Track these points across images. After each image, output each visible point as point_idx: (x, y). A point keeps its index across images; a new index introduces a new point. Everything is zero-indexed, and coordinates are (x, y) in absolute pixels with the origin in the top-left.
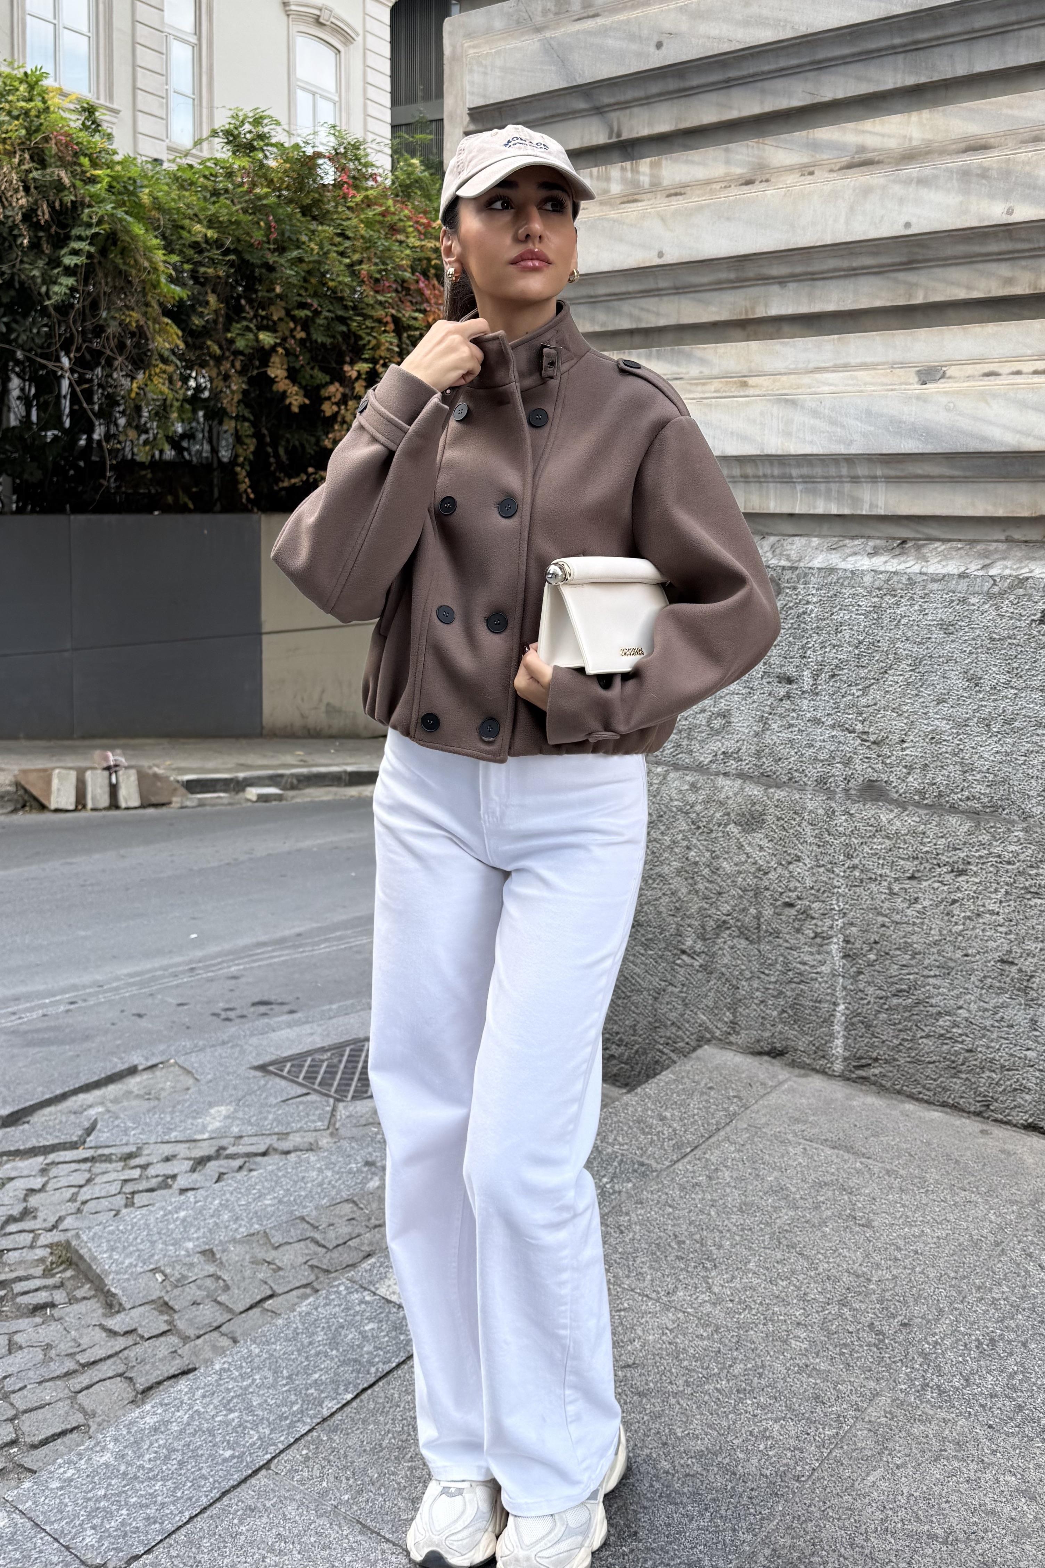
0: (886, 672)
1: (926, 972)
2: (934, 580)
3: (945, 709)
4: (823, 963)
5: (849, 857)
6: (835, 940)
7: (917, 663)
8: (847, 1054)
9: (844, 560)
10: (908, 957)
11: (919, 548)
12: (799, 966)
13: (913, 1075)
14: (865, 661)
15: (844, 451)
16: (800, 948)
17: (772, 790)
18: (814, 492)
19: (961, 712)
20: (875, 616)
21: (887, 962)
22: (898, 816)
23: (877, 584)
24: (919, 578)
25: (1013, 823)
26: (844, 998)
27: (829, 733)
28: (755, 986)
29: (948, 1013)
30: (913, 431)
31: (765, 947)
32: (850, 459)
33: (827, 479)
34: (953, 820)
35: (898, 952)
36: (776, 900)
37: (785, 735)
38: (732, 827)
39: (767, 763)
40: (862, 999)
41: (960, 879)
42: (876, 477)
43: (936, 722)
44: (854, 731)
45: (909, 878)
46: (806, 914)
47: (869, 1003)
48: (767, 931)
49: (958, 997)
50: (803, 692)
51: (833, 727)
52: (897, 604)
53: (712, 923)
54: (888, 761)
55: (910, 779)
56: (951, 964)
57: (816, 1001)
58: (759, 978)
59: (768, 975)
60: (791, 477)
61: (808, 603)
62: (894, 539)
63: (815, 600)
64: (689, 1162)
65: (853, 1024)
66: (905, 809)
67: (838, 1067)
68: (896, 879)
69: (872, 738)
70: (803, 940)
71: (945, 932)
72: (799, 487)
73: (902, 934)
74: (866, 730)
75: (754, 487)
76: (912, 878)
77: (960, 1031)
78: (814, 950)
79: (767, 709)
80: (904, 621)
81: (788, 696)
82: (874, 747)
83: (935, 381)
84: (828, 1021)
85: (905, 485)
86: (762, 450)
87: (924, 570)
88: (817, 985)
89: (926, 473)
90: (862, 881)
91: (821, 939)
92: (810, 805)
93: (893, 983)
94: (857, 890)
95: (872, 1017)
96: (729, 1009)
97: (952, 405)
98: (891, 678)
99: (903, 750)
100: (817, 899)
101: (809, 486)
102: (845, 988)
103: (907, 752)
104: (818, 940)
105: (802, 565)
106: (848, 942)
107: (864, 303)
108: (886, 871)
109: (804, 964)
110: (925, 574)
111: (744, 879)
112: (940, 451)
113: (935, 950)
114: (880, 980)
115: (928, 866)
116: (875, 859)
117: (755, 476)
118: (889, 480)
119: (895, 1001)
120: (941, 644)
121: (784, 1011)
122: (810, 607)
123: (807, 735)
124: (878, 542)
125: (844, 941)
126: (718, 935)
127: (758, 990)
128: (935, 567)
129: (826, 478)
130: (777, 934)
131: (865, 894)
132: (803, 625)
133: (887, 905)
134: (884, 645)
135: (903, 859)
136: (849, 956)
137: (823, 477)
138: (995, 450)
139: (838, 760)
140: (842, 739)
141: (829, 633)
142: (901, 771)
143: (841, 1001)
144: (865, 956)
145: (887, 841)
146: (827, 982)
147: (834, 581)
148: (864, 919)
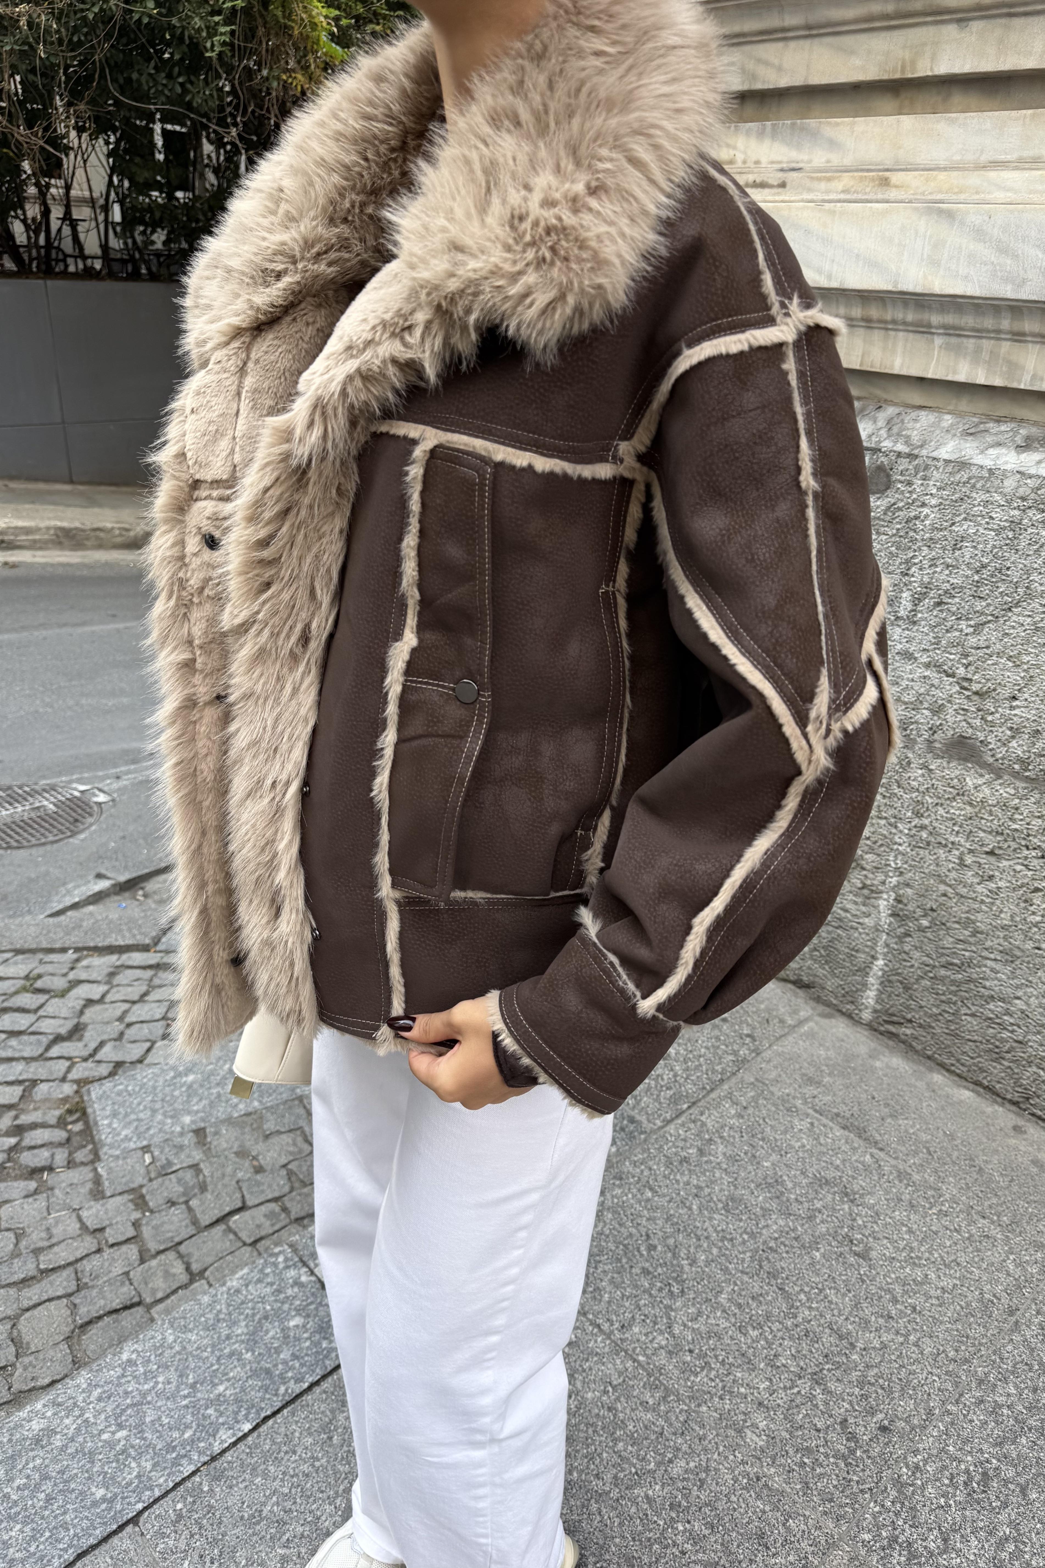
0: (1010, 609)
1: (985, 953)
4: (867, 915)
5: (918, 815)
6: (885, 896)
8: (879, 1007)
9: (982, 452)
10: (967, 933)
13: (948, 1046)
14: (986, 590)
15: (1010, 295)
18: (958, 351)
20: (1010, 534)
21: (942, 933)
22: (988, 783)
23: (1021, 492)
26: (885, 955)
27: (920, 672)
29: (1002, 1000)
32: (1015, 308)
33: (979, 333)
35: (957, 926)
40: (905, 960)
44: (953, 675)
45: (987, 853)
47: (912, 966)
49: (1018, 987)
50: (897, 615)
51: (928, 665)
54: (990, 718)
55: (1014, 744)
57: (853, 949)
60: (929, 326)
61: (924, 505)
63: (934, 502)
64: (683, 1125)
65: (890, 981)
66: (1000, 777)
67: (867, 1016)
68: (971, 851)
69: (975, 687)
71: (1018, 919)
72: (938, 341)
73: (965, 908)
74: (969, 676)
75: (877, 335)
76: (991, 853)
77: (1012, 1021)
78: (859, 900)
82: (974, 698)
84: (864, 970)
86: (896, 283)
88: (856, 935)
90: (928, 844)
91: (869, 891)
93: (943, 955)
94: (921, 852)
95: (913, 980)
98: (1014, 618)
99: (1012, 708)
100: (873, 848)
101: (954, 340)
102: (887, 945)
103: (1017, 712)
104: (866, 892)
105: (924, 452)
106: (900, 902)
108: (961, 839)
109: (848, 909)
113: (1002, 935)
114: (929, 948)
115: (1013, 845)
116: (950, 824)
117: (880, 321)
119: (942, 972)
121: (816, 950)
122: (926, 510)
124: (1034, 431)
125: (895, 899)
129: (978, 331)
131: (929, 858)
132: (911, 534)
133: (953, 874)
134: (1015, 575)
135: (984, 831)
136: (898, 915)
137: (974, 330)
139: (926, 705)
140: (936, 682)
141: (944, 548)
142: (1004, 732)
143: (880, 957)
144: (917, 920)
145: (968, 808)
146: (868, 934)
147: (963, 480)
148: (923, 884)
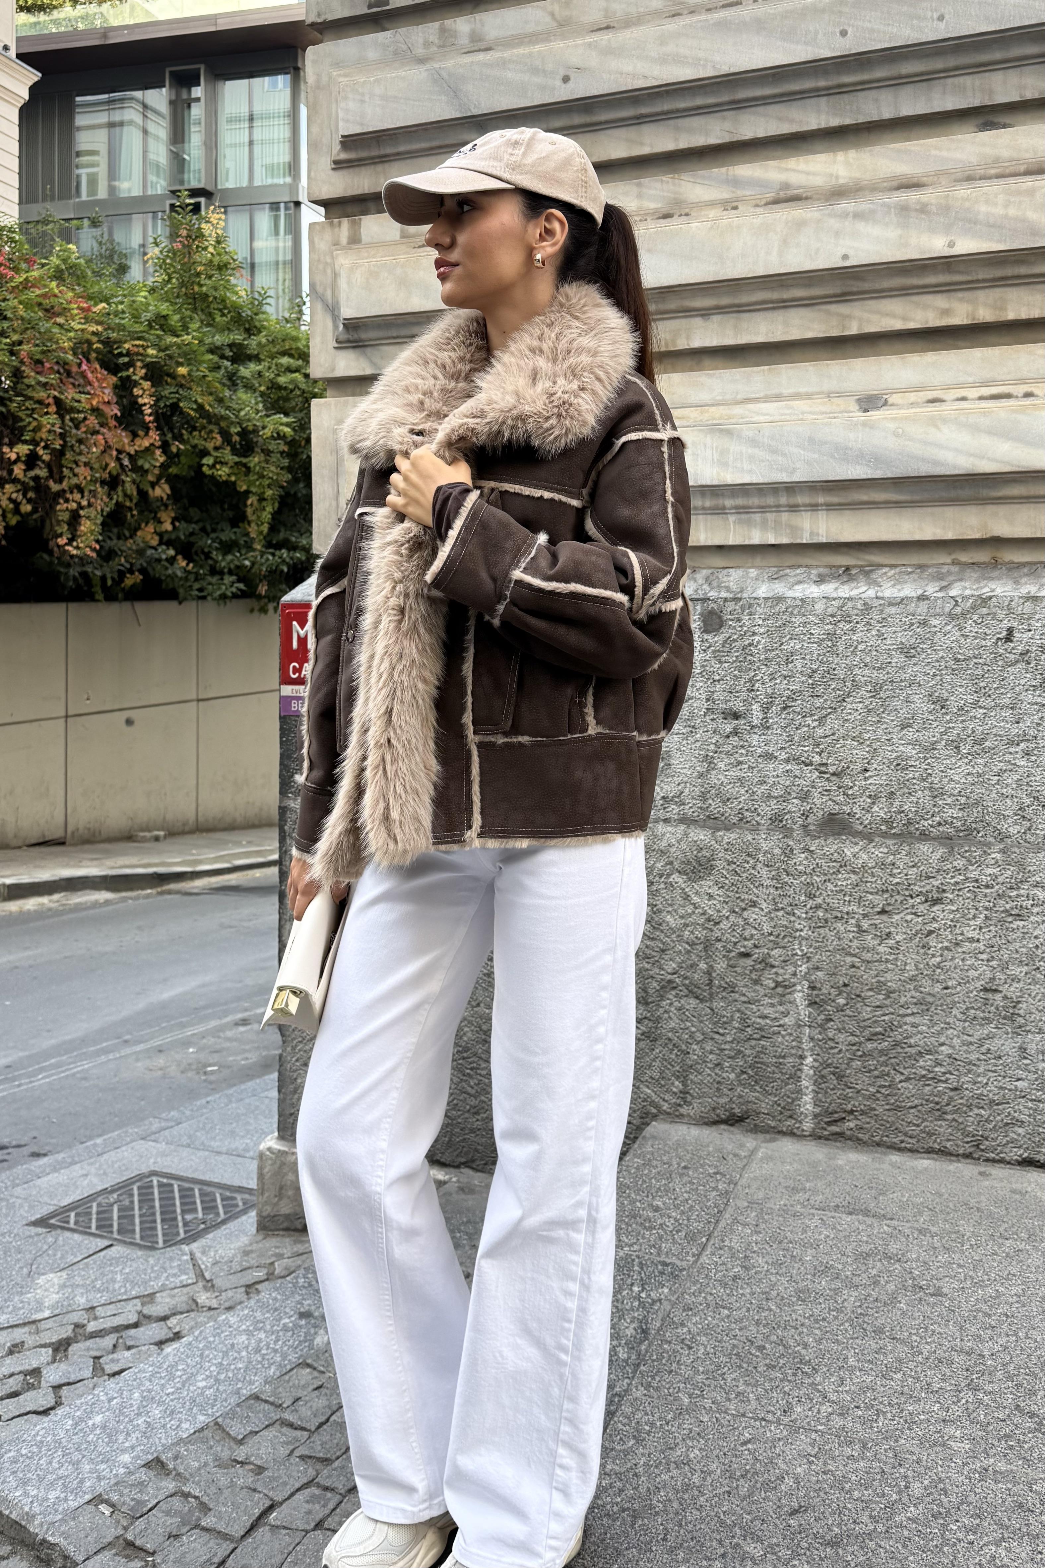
0: (844, 700)
1: (902, 1011)
2: (891, 604)
3: (910, 734)
4: (786, 1014)
5: (811, 896)
6: (799, 988)
7: (876, 689)
8: (817, 1110)
9: (790, 589)
10: (881, 997)
11: (867, 574)
12: (758, 1020)
13: (893, 1123)
14: (820, 690)
15: (784, 478)
16: (759, 1001)
17: (721, 833)
18: (749, 523)
19: (927, 736)
20: (830, 644)
21: (858, 1005)
22: (864, 849)
23: (830, 611)
24: (876, 603)
25: (989, 845)
26: (812, 1050)
27: (782, 767)
28: (708, 1048)
29: (929, 1052)
30: (860, 457)
31: (718, 1004)
32: (790, 488)
33: (763, 509)
34: (924, 848)
35: (871, 993)
36: (730, 951)
37: (734, 773)
38: (676, 878)
39: (714, 805)
40: (832, 1048)
41: (935, 908)
42: (817, 505)
43: (901, 748)
44: (811, 764)
45: (879, 913)
46: (765, 963)
47: (840, 1051)
48: (720, 986)
49: (939, 1033)
50: (753, 727)
51: (787, 761)
52: (853, 630)
53: (655, 984)
54: (850, 792)
55: (876, 808)
56: (930, 999)
57: (779, 1057)
58: (712, 1039)
59: (722, 1035)
60: (724, 508)
61: (754, 634)
62: (841, 566)
63: (762, 630)
64: (713, 1254)
65: (822, 1077)
66: (872, 841)
67: (808, 1125)
68: (865, 916)
69: (832, 769)
70: (762, 992)
71: (922, 966)
72: (733, 518)
73: (873, 973)
74: (825, 761)
76: (883, 912)
77: (942, 1070)
78: (775, 1001)
79: (712, 747)
80: (860, 647)
81: (735, 732)
82: (833, 778)
83: (877, 408)
84: (795, 1077)
85: (848, 512)
87: (880, 594)
88: (780, 1039)
89: (871, 499)
90: (826, 921)
91: (783, 988)
92: (765, 846)
93: (865, 1028)
94: (822, 931)
95: (844, 1066)
96: (678, 1078)
97: (900, 431)
98: (849, 706)
99: (866, 779)
100: (776, 945)
101: (744, 516)
102: (812, 1039)
103: (871, 781)
104: (780, 990)
105: (744, 595)
106: (813, 988)
107: (795, 335)
109: (766, 1017)
110: (882, 598)
111: (692, 932)
112: (890, 475)
113: (912, 987)
114: (852, 1026)
115: (899, 898)
116: (840, 896)
118: (830, 507)
119: (870, 1046)
120: (902, 668)
121: (743, 1072)
122: (757, 638)
123: (759, 772)
124: (821, 570)
125: (809, 987)
126: (662, 998)
127: (711, 1052)
128: (889, 591)
129: (762, 507)
130: (731, 988)
131: (831, 935)
132: (752, 656)
133: (855, 943)
134: (840, 673)
135: (871, 893)
136: (816, 1003)
137: (759, 507)
138: (948, 473)
139: (794, 795)
140: (798, 773)
141: (779, 664)
142: (865, 801)
143: (807, 1054)
144: (834, 1001)
145: (852, 876)
146: (791, 1034)
147: (783, 609)
148: (831, 962)
